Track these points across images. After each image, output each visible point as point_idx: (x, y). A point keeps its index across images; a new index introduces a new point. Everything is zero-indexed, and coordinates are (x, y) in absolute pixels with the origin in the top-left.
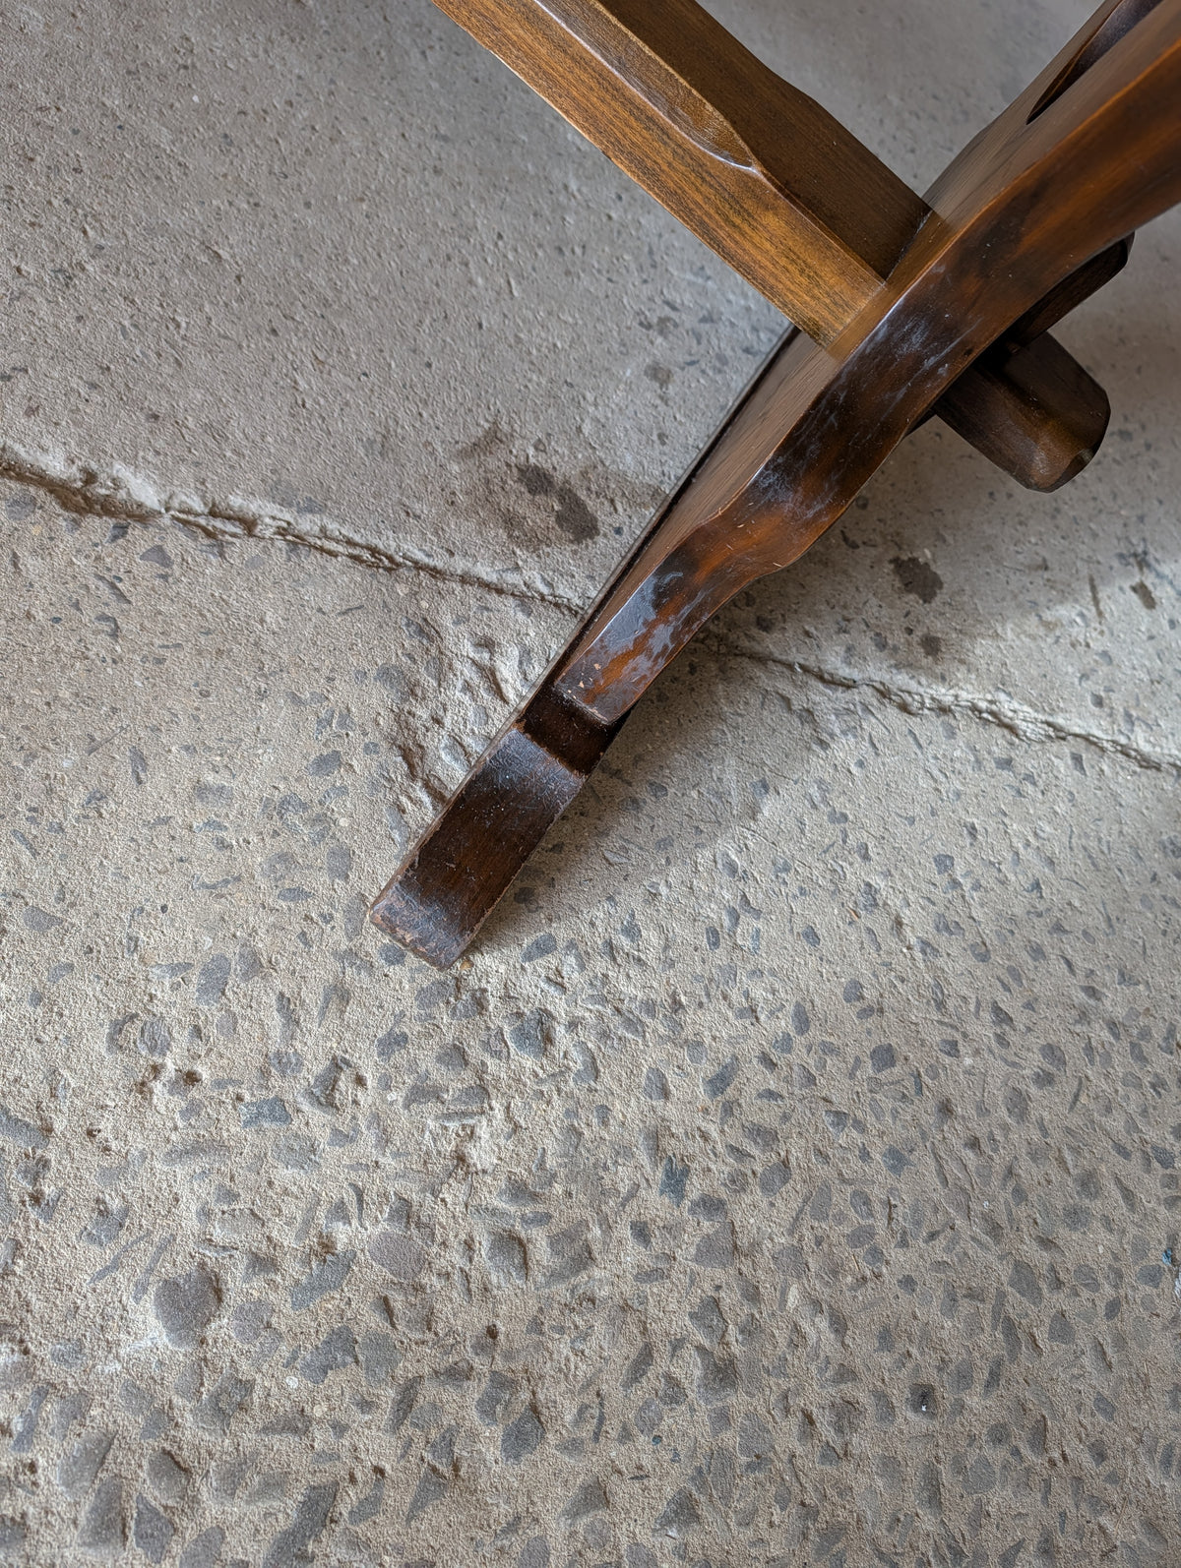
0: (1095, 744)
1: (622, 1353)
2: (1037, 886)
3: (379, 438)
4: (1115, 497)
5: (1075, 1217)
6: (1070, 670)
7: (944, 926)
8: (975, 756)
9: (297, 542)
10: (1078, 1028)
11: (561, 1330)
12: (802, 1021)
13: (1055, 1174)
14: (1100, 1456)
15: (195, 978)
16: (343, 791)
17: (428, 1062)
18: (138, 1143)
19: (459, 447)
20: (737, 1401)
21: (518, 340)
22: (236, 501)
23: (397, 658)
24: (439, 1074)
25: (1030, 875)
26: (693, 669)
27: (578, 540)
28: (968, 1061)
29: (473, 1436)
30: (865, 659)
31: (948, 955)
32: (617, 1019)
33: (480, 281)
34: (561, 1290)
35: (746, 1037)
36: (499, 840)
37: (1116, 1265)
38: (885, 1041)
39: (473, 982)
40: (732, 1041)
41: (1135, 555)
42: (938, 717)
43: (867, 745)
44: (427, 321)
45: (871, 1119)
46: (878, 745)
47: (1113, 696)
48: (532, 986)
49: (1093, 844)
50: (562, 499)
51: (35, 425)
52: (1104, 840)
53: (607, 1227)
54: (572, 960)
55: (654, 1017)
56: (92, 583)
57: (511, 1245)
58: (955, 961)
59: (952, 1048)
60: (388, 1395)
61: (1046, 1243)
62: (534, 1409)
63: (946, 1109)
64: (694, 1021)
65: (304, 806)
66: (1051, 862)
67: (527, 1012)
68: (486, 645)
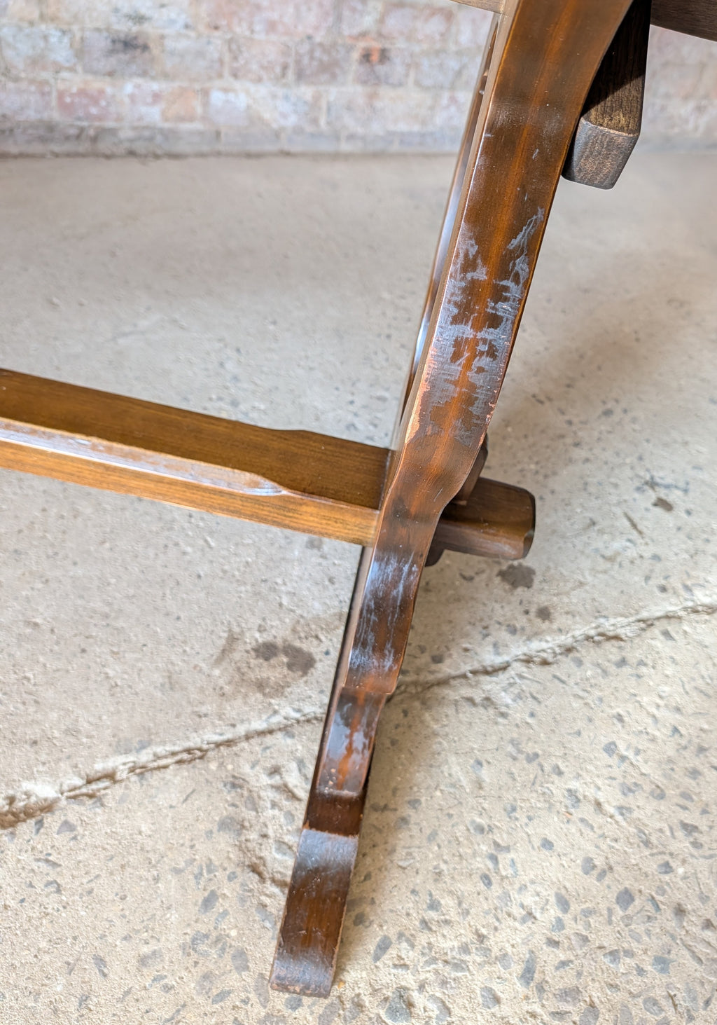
0: (673, 617)
2: (676, 730)
3: (167, 680)
4: (618, 454)
6: (636, 579)
7: (627, 790)
8: (601, 668)
9: (141, 771)
12: (564, 904)
16: (225, 913)
19: (215, 657)
21: (225, 572)
22: (98, 767)
23: (226, 811)
25: (668, 725)
26: (405, 713)
27: (305, 673)
28: (681, 871)
30: (507, 646)
31: (638, 807)
32: (448, 968)
33: (189, 550)
35: (533, 934)
36: (324, 901)
38: (621, 888)
39: (350, 993)
40: (526, 942)
41: (647, 483)
42: (567, 656)
43: (530, 699)
44: (168, 592)
45: (634, 945)
46: (538, 696)
47: (671, 580)
48: (388, 976)
49: (700, 682)
50: (286, 654)
52: (706, 676)
54: (404, 945)
55: (470, 953)
56: (35, 866)
58: (645, 809)
59: (667, 868)
63: (680, 911)
64: (494, 942)
65: (207, 936)
66: (678, 710)
67: (390, 994)
68: (275, 771)
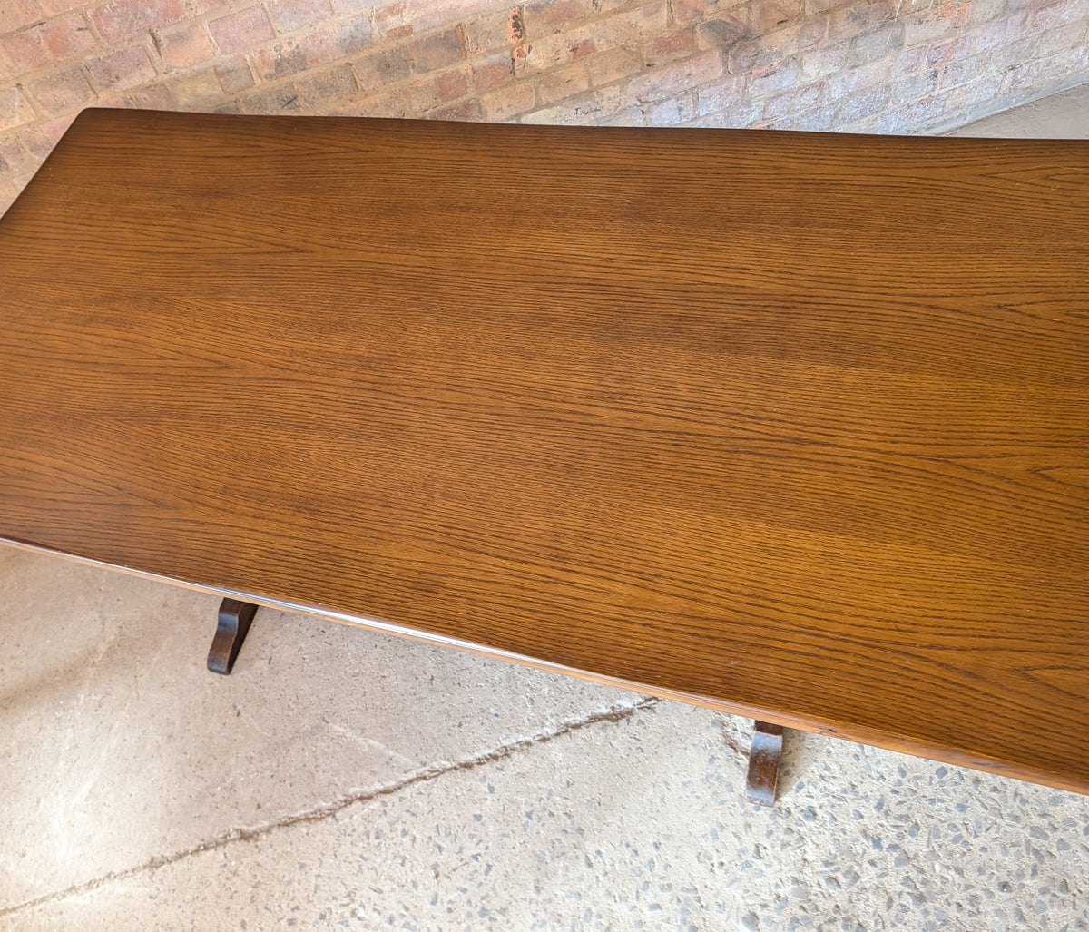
1: (883, 901)
11: (859, 900)
12: (903, 772)
15: (709, 836)
16: (720, 766)
17: (782, 836)
18: (718, 885)
20: (929, 906)
23: (714, 716)
24: (787, 838)
32: (835, 799)
34: (853, 888)
35: (883, 786)
36: (767, 764)
37: (1083, 813)
39: (784, 807)
40: (879, 790)
45: (945, 796)
48: (803, 801)
51: (594, 702)
54: (811, 787)
55: (847, 793)
56: (630, 740)
57: (832, 880)
60: (814, 931)
61: (1043, 815)
62: (860, 925)
63: (977, 781)
64: (862, 789)
65: (712, 776)
67: (803, 808)
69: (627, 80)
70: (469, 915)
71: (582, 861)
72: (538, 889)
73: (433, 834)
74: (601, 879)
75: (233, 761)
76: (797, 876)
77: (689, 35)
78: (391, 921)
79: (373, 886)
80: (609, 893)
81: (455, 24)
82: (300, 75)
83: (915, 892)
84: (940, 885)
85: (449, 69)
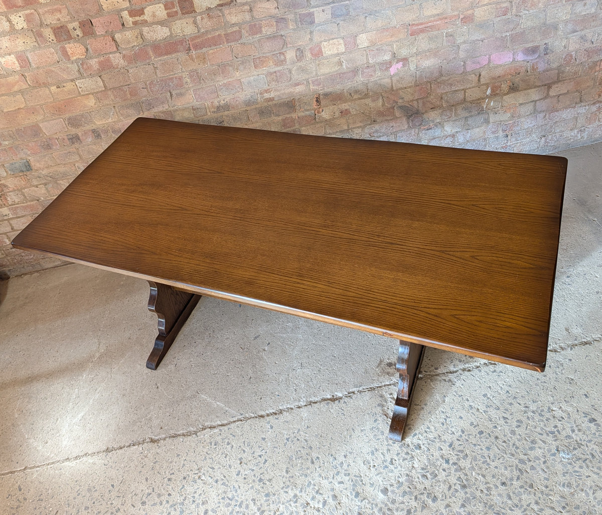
1: (447, 486)
2: (508, 392)
3: (365, 371)
5: (531, 449)
7: (487, 406)
8: (487, 373)
9: (360, 392)
10: (525, 415)
11: (436, 486)
12: (463, 432)
13: (525, 442)
14: (547, 487)
15: (370, 454)
16: (379, 424)
17: (404, 456)
18: (371, 475)
19: (377, 366)
20: (468, 490)
22: (351, 390)
23: (379, 402)
24: (406, 456)
25: (505, 390)
28: (500, 428)
29: (427, 501)
30: (458, 366)
31: (490, 411)
32: (430, 442)
34: (434, 480)
35: (453, 438)
37: (544, 455)
38: (480, 430)
39: (406, 443)
40: (451, 439)
42: (477, 369)
43: (463, 381)
45: (481, 443)
46: (465, 380)
48: (415, 441)
51: (325, 393)
53: (438, 471)
54: (420, 435)
55: (436, 439)
56: (339, 410)
57: (424, 476)
58: (492, 412)
59: (496, 427)
60: (413, 497)
61: (525, 455)
62: (435, 496)
63: (497, 438)
64: (443, 438)
65: (375, 427)
66: (510, 386)
67: (415, 445)
68: (391, 394)
69: (365, 126)
70: (254, 481)
71: (310, 461)
72: (287, 472)
73: (242, 445)
74: (318, 469)
75: (152, 408)
76: (408, 473)
77: (392, 110)
78: (217, 481)
79: (210, 466)
80: (320, 475)
81: (292, 98)
82: (226, 113)
83: (462, 484)
84: (474, 481)
85: (288, 116)
